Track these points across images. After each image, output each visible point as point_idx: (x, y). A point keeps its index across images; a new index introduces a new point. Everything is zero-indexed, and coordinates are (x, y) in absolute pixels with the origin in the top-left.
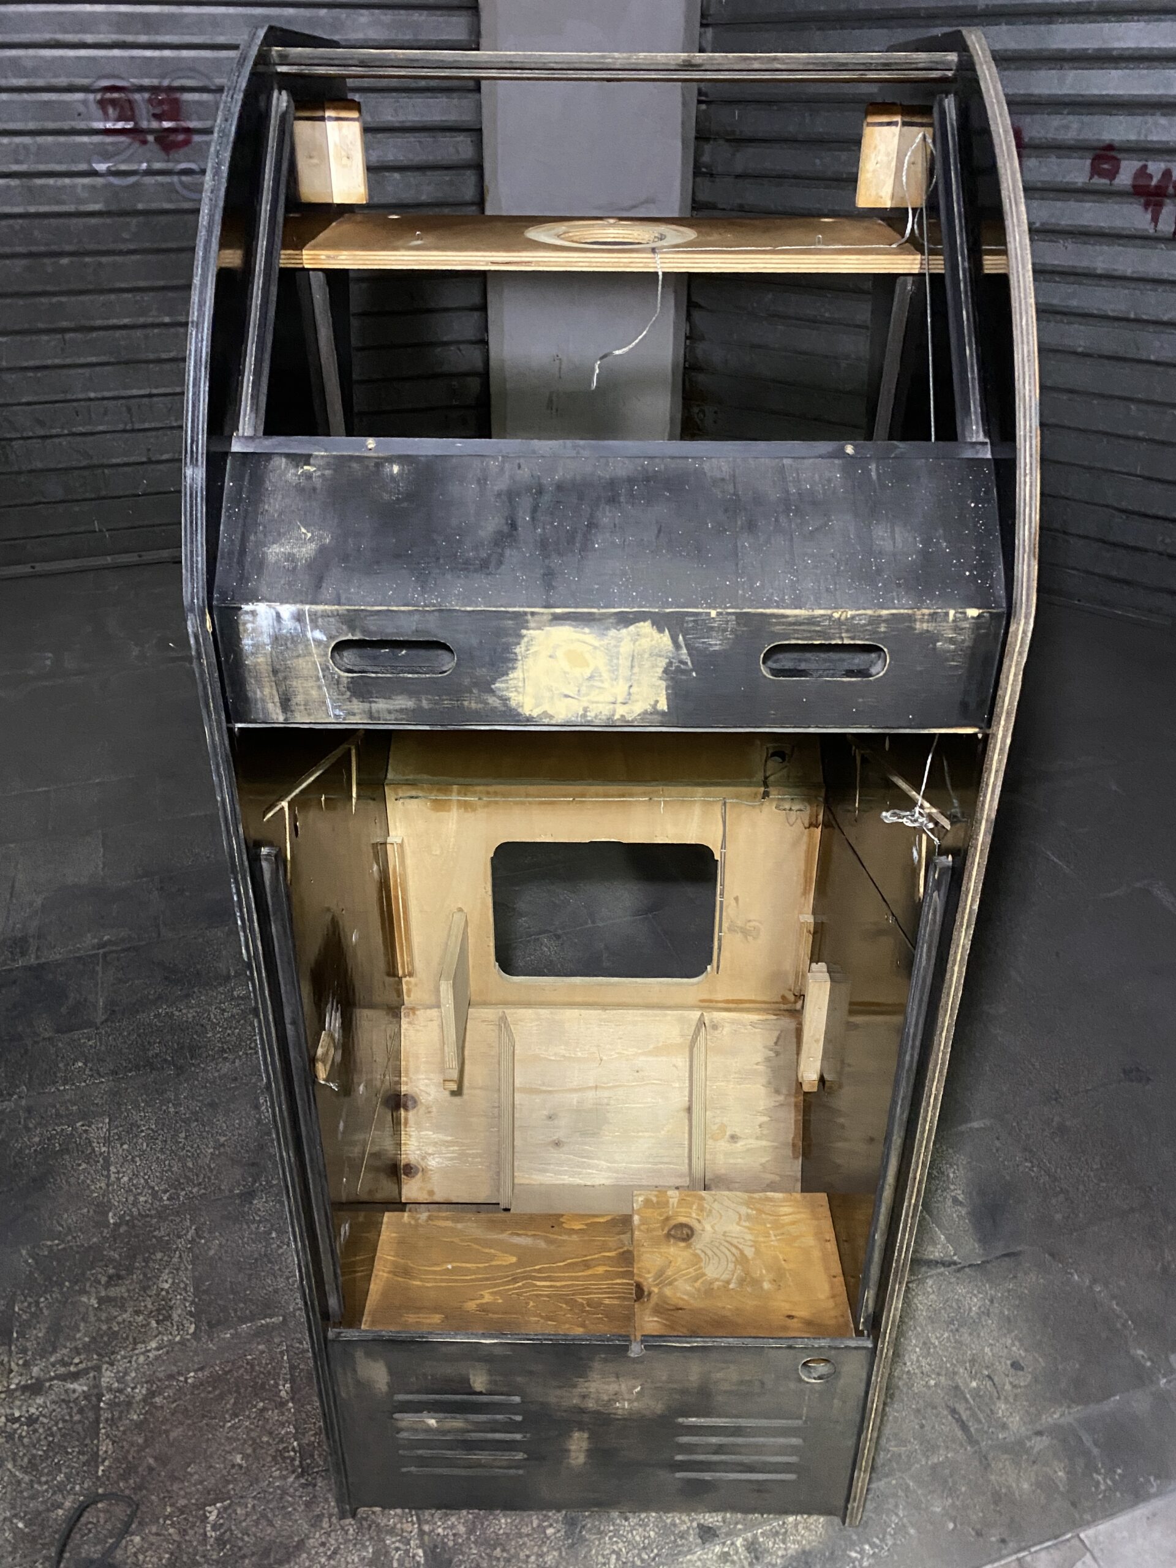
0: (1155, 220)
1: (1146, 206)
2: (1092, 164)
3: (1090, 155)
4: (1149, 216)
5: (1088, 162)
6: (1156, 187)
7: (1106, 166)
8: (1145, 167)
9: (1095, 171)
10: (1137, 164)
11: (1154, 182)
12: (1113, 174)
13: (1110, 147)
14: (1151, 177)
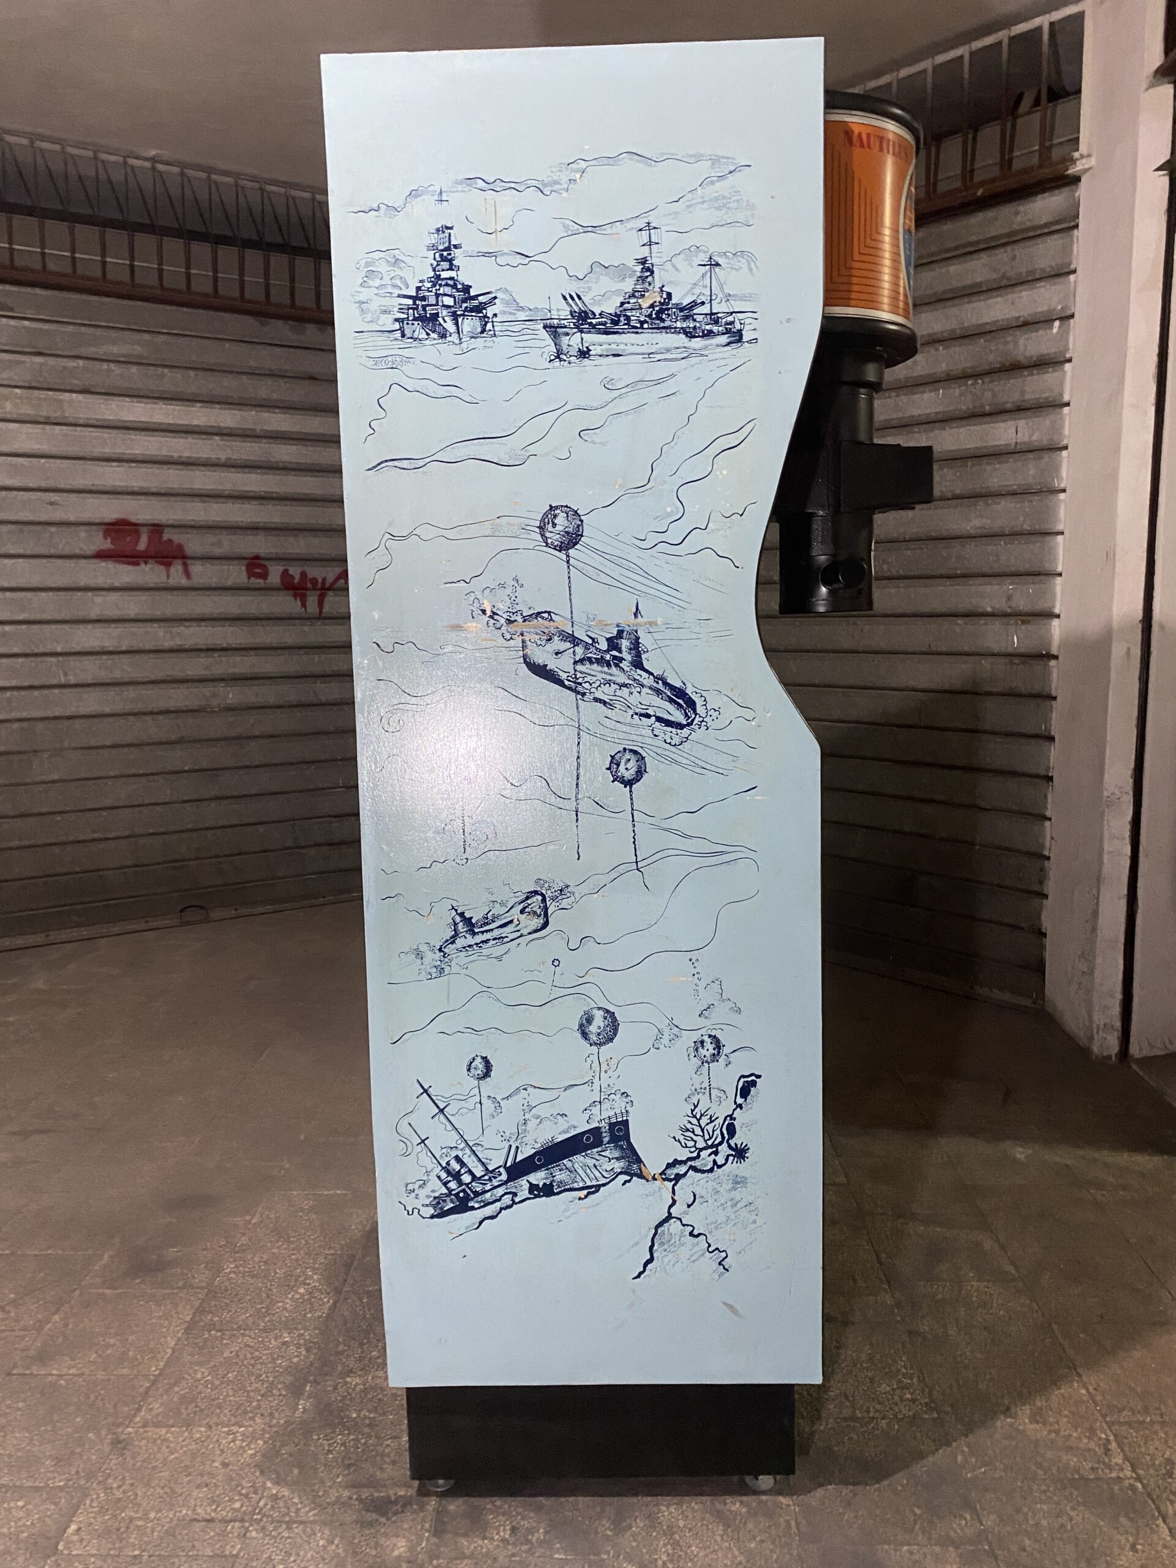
0: (304, 605)
1: (295, 596)
2: (248, 570)
3: (245, 562)
4: (299, 603)
5: (244, 568)
6: (299, 583)
7: (257, 570)
8: (286, 571)
9: (251, 574)
10: (281, 569)
11: (296, 581)
12: (264, 576)
13: (257, 557)
14: (292, 576)
